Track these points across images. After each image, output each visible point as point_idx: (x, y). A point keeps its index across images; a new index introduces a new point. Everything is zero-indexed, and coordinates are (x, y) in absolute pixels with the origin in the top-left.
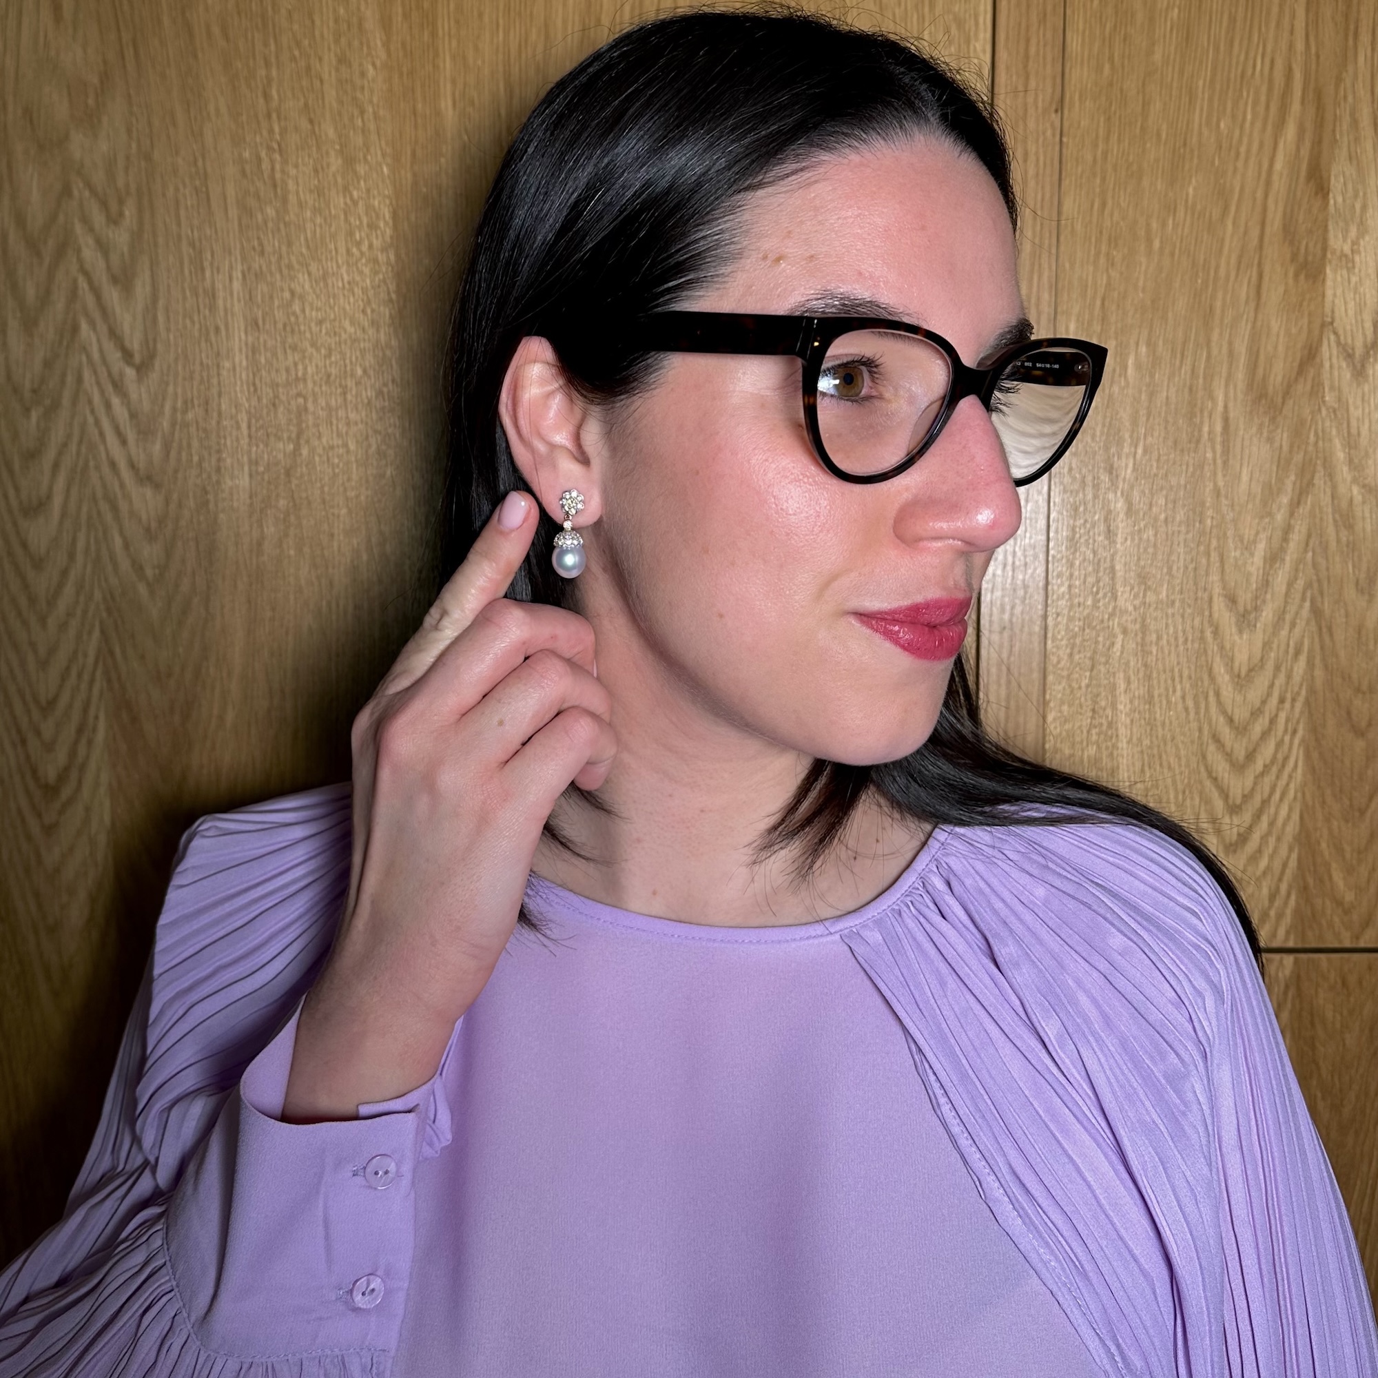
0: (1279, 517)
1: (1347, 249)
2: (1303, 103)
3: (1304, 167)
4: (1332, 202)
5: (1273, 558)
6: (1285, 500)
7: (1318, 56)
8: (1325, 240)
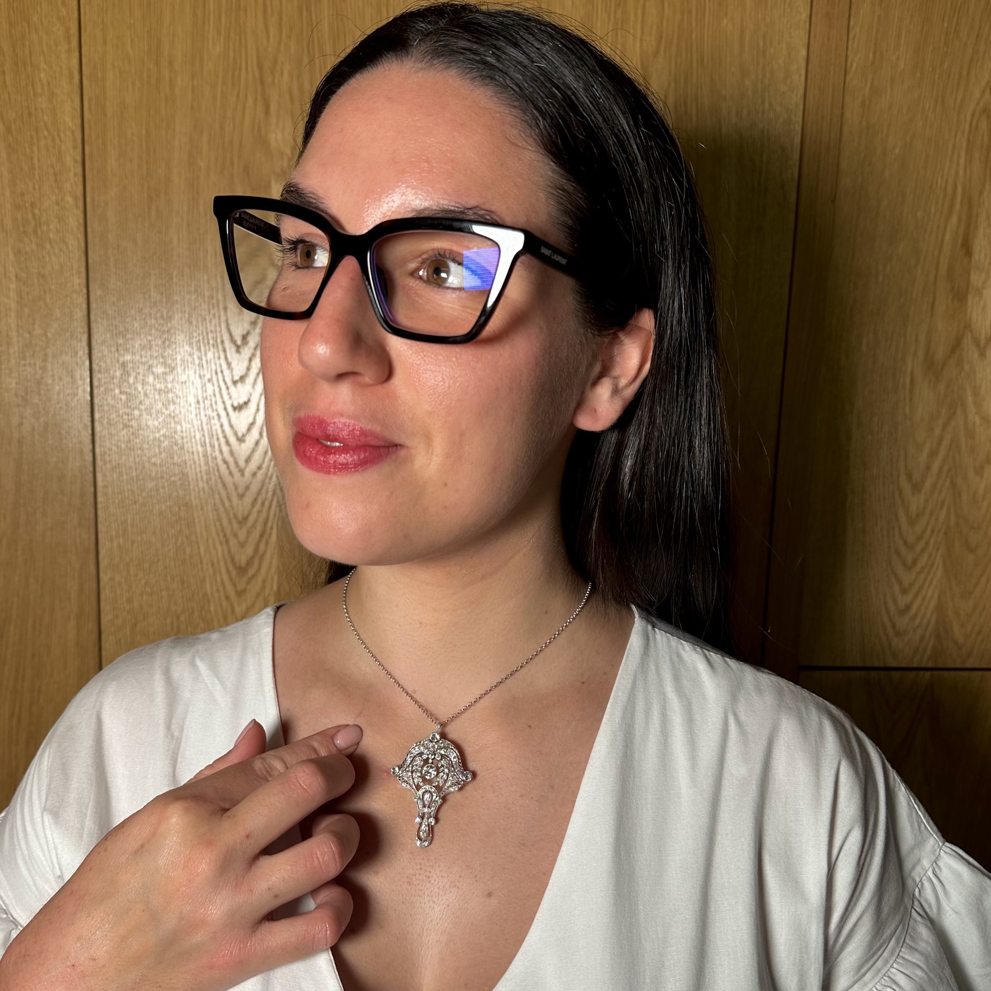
0: (937, 431)
1: (980, 285)
2: (961, 203)
3: (960, 241)
4: (973, 260)
5: (933, 454)
6: (941, 422)
7: (970, 180)
8: (968, 281)
